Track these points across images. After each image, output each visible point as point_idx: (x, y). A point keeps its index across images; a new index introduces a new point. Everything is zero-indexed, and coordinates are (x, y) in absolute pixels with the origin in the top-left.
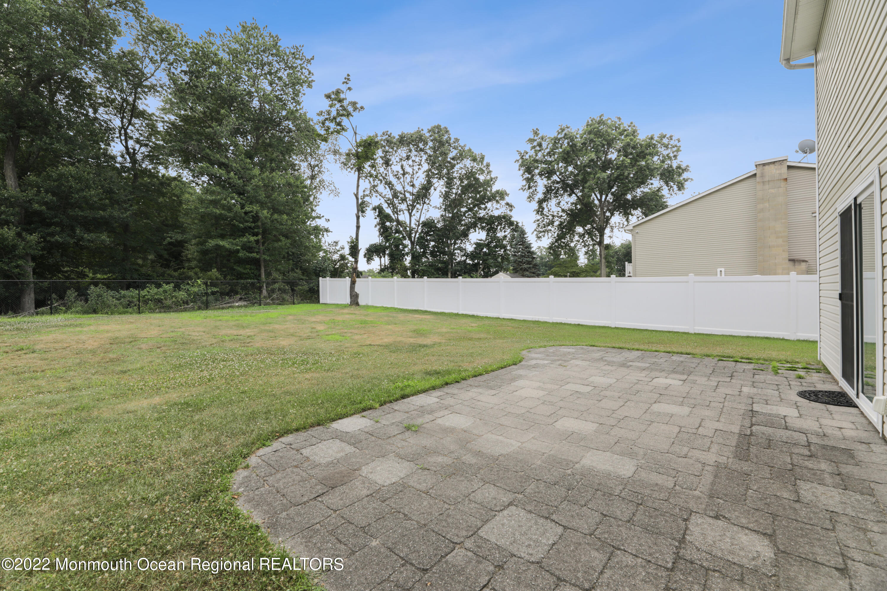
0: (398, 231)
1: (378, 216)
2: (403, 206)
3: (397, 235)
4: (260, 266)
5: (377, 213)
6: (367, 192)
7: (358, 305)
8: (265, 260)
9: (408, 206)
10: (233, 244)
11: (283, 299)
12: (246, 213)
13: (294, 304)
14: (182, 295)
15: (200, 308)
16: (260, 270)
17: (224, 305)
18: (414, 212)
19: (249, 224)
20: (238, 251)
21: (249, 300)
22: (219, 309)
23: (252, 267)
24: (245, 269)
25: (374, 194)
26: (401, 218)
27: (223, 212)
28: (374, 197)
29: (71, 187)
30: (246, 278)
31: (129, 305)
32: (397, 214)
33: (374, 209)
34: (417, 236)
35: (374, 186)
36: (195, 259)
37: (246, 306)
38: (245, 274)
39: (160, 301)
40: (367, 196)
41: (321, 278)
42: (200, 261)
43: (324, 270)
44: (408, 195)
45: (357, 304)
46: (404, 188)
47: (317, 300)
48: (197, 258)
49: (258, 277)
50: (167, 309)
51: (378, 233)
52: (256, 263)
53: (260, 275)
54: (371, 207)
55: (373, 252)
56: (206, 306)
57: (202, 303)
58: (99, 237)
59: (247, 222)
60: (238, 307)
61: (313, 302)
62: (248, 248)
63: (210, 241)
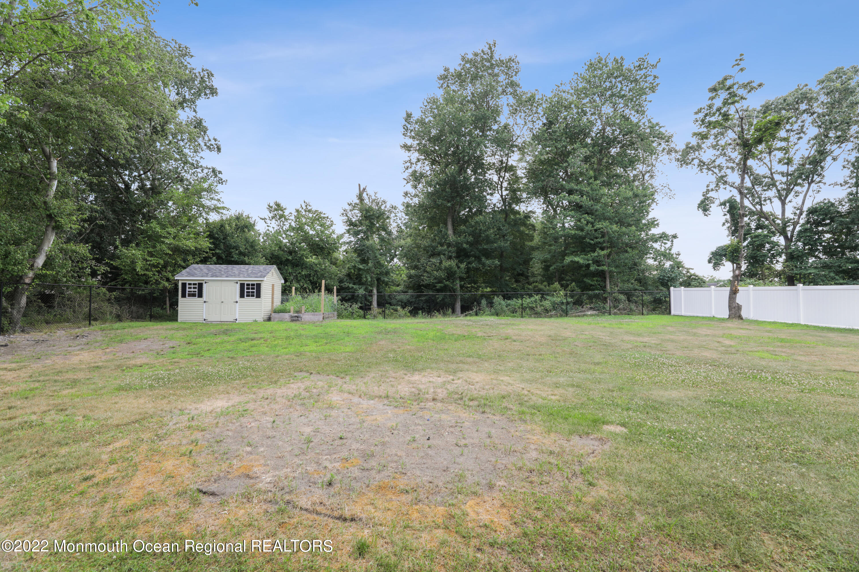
0: (759, 227)
1: (728, 212)
2: (772, 193)
3: (760, 231)
4: (605, 278)
5: (728, 208)
6: (712, 186)
7: (742, 319)
8: (611, 272)
9: (778, 191)
10: (584, 259)
11: (631, 309)
12: (596, 230)
13: (643, 314)
14: (547, 304)
15: (561, 316)
16: (605, 282)
17: (579, 314)
18: (790, 197)
19: (599, 240)
20: (588, 266)
21: (598, 310)
22: (576, 316)
23: (599, 279)
24: (592, 281)
25: (722, 186)
26: (767, 208)
27: (576, 232)
28: (721, 190)
29: (481, 230)
30: (593, 290)
31: (514, 311)
32: (761, 205)
33: (723, 204)
34: (798, 228)
35: (722, 177)
36: (540, 275)
37: (598, 316)
38: (591, 285)
39: (532, 308)
40: (712, 190)
41: (672, 288)
42: (543, 276)
43: (673, 279)
44: (777, 177)
45: (740, 317)
46: (770, 169)
47: (668, 311)
48: (542, 274)
49: (604, 288)
50: (538, 315)
51: (727, 232)
52: (602, 275)
53: (605, 287)
54: (717, 202)
55: (721, 255)
56: (566, 313)
57: (563, 311)
58: (493, 262)
59: (597, 238)
60: (592, 315)
61: (663, 313)
62: (597, 262)
63: (566, 258)
